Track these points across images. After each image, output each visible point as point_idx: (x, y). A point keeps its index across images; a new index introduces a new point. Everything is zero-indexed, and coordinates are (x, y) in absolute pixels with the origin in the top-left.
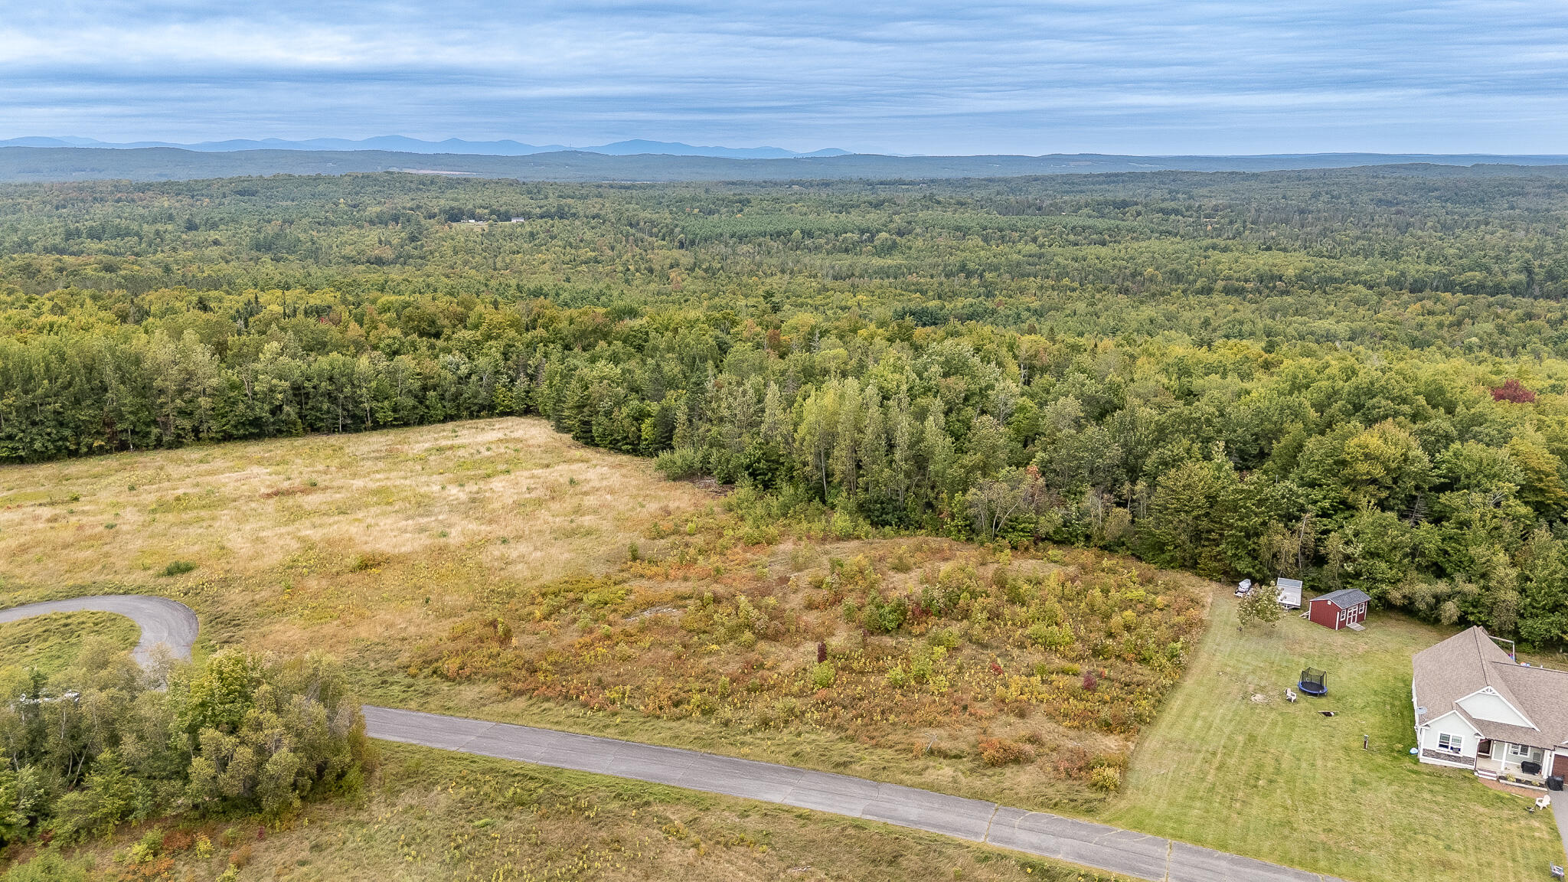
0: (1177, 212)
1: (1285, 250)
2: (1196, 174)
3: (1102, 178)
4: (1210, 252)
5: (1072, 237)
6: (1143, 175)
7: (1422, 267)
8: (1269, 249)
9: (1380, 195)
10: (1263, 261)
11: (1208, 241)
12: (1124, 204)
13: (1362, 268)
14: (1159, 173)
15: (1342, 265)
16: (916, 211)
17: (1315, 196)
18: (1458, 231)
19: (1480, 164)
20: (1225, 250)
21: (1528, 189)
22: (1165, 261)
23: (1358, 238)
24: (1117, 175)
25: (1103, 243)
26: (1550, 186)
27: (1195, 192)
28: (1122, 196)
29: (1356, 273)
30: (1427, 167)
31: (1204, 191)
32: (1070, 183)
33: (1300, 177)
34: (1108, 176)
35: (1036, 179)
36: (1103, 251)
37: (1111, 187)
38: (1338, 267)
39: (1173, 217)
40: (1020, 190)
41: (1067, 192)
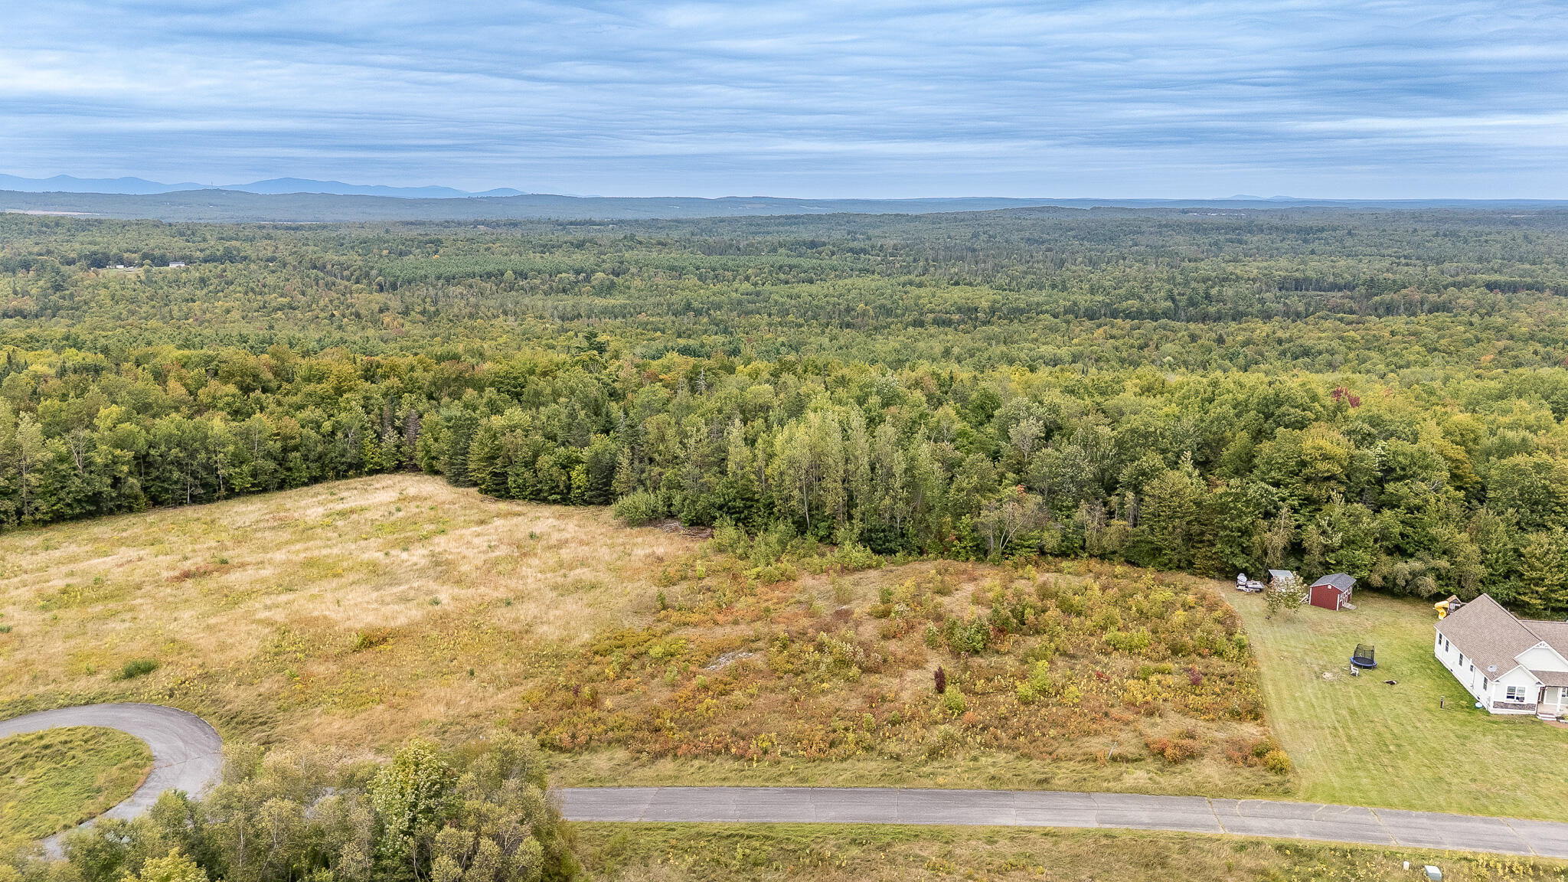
0: (864, 251)
1: (970, 284)
2: (866, 216)
3: (782, 220)
4: (908, 288)
5: (782, 276)
6: (820, 217)
7: (1089, 297)
8: (957, 284)
9: (1027, 234)
10: (957, 295)
11: (903, 279)
12: (813, 245)
13: (1041, 299)
14: (834, 215)
15: (1023, 296)
16: (621, 251)
17: (975, 235)
18: (1103, 266)
19: (1098, 207)
20: (920, 285)
21: (1144, 228)
22: (873, 297)
23: (1026, 273)
24: (796, 217)
25: (811, 282)
26: (1160, 226)
27: (871, 232)
28: (807, 236)
29: (1038, 304)
30: (1056, 209)
31: (877, 232)
32: (755, 224)
33: (956, 219)
34: (787, 217)
35: (722, 221)
36: (814, 288)
37: (794, 228)
38: (1021, 299)
39: (862, 255)
40: (710, 231)
41: (756, 233)
